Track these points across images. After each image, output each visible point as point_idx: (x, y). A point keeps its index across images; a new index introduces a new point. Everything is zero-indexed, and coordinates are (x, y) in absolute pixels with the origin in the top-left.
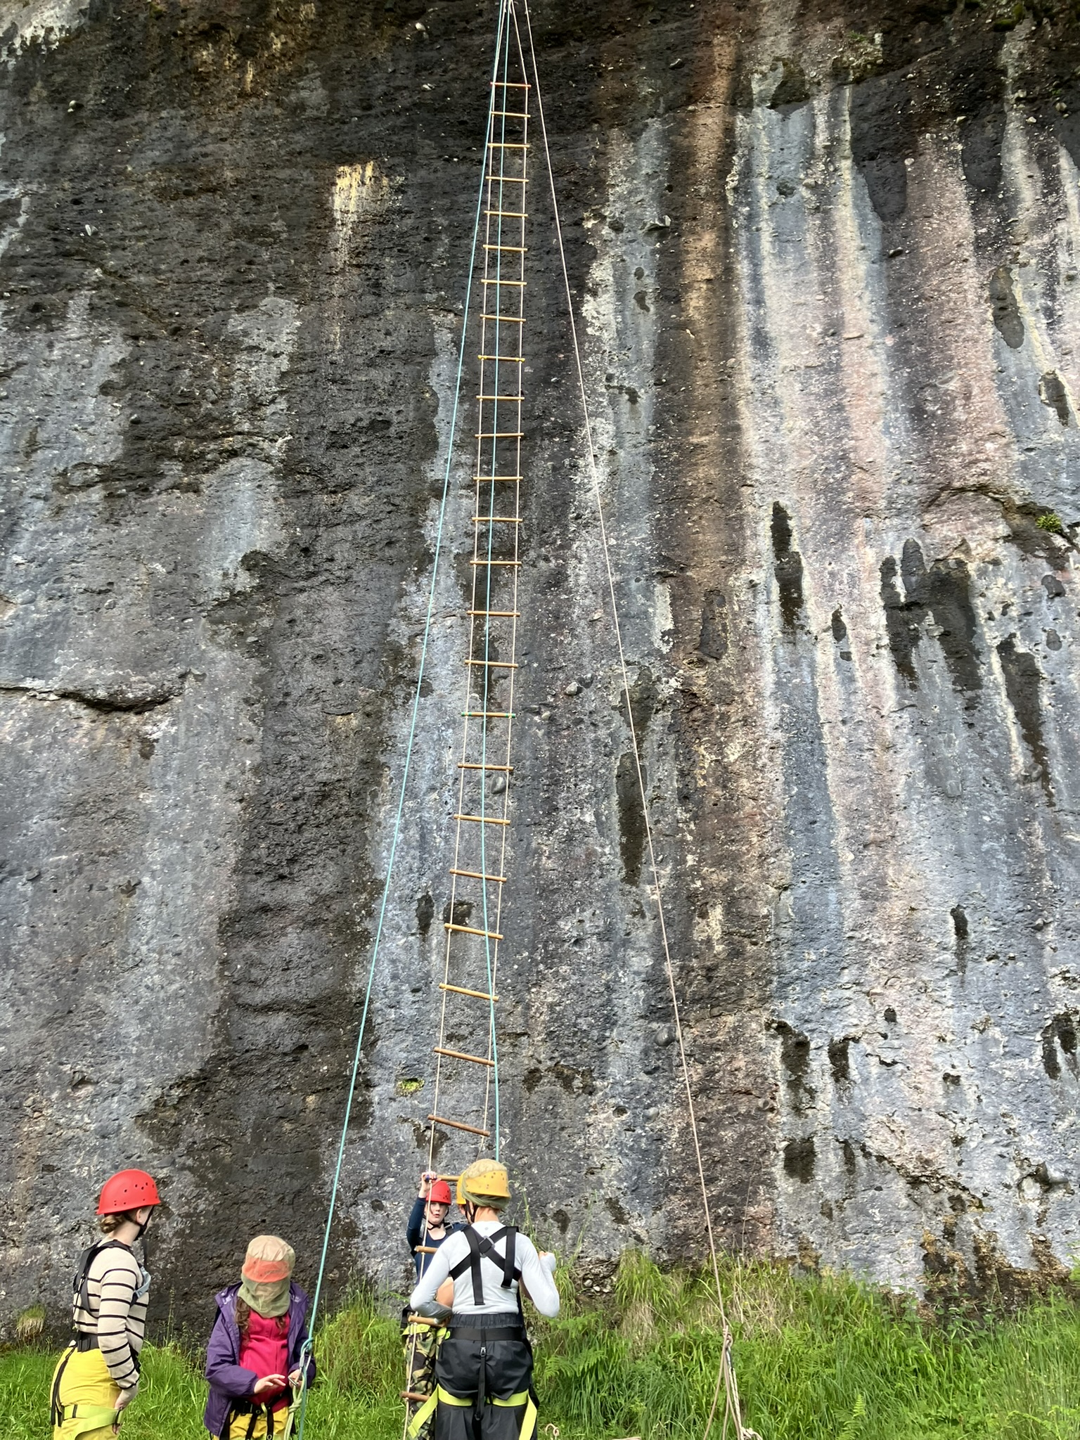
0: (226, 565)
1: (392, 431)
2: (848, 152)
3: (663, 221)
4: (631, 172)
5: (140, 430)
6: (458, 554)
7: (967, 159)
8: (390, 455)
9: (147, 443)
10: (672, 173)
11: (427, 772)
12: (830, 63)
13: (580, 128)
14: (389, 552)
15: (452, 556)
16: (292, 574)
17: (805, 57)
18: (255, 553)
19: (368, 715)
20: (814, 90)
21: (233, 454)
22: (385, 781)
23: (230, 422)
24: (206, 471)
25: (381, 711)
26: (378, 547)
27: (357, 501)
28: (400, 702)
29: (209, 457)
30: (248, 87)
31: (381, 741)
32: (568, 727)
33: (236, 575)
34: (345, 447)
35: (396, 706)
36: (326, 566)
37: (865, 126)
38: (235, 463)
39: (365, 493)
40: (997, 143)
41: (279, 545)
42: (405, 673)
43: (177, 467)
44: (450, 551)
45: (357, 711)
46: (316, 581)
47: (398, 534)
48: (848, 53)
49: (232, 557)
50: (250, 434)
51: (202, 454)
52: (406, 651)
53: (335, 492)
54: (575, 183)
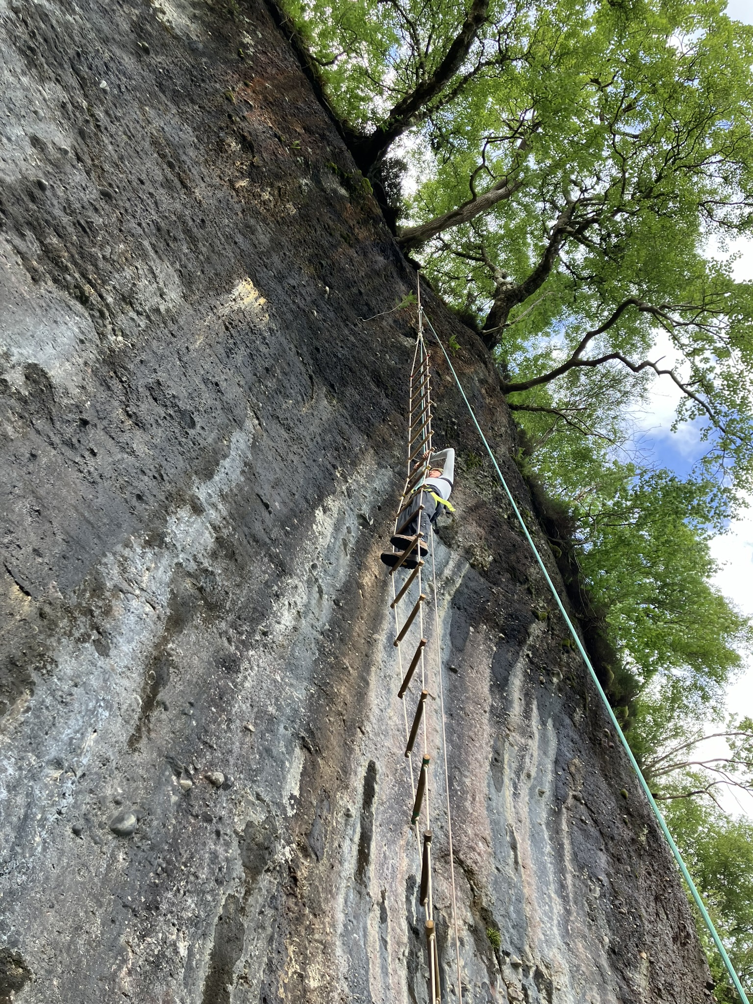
0: (14, 350)
1: (192, 432)
2: (452, 592)
3: (370, 519)
4: (370, 479)
5: (37, 192)
6: (181, 564)
7: (496, 657)
8: (180, 444)
9: (32, 206)
10: (385, 502)
11: (64, 737)
12: (469, 544)
13: (359, 428)
14: (134, 502)
15: (176, 561)
16: (58, 424)
17: (462, 528)
18: (44, 374)
19: (42, 615)
20: (455, 547)
21: (83, 300)
22: (20, 705)
23: (104, 282)
24: (55, 281)
25: (57, 626)
26: (130, 488)
27: (139, 442)
28: (77, 635)
29: (68, 278)
30: (237, 185)
31: (41, 656)
32: (197, 816)
33: (13, 367)
34: (155, 399)
35: (71, 634)
36: (87, 454)
37: (466, 590)
38: (79, 307)
39: (146, 443)
40: (511, 666)
41: (66, 393)
42: (97, 612)
43: (36, 248)
44: (177, 556)
45: (35, 599)
46: (69, 452)
47: (151, 500)
48: (479, 549)
49: (24, 352)
50: (107, 305)
51: (66, 269)
52: (108, 594)
53: (130, 416)
54: (345, 448)
